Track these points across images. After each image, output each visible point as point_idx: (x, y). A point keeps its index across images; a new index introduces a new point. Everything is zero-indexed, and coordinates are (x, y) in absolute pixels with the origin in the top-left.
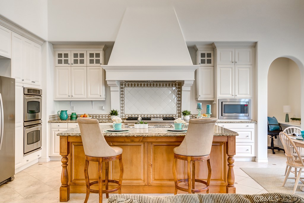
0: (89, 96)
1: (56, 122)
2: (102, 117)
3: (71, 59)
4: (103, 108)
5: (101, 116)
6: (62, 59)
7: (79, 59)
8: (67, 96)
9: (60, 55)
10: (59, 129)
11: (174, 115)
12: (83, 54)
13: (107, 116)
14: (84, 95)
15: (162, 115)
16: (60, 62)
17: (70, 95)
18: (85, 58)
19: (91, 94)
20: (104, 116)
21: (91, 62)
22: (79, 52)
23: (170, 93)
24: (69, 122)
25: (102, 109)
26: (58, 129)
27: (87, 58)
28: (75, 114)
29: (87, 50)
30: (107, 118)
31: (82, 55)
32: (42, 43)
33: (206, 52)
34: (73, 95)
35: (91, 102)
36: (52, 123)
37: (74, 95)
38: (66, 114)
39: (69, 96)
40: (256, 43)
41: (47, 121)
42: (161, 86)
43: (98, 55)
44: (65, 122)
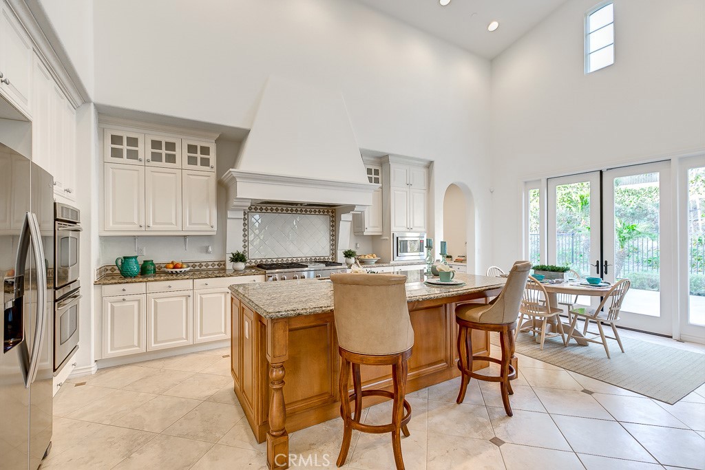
0: (187, 226)
1: (115, 283)
2: (208, 266)
3: (144, 150)
4: (210, 249)
5: (204, 264)
6: (121, 147)
7: (163, 152)
8: (136, 227)
9: (116, 139)
10: (125, 297)
11: (326, 258)
12: (174, 144)
13: (216, 263)
14: (176, 225)
15: (309, 258)
16: (116, 153)
17: (143, 224)
18: (177, 153)
19: (190, 223)
20: (210, 263)
21: (192, 161)
22: (164, 138)
23: (319, 224)
24: (150, 281)
25: (207, 251)
26: (122, 298)
27: (181, 154)
28: (153, 264)
29: (182, 137)
30: (216, 267)
31: (171, 146)
32: (79, 102)
33: (373, 168)
34: (151, 225)
35: (182, 239)
36: (103, 286)
37: (153, 224)
38: (137, 263)
39: (141, 227)
40: (431, 163)
41: (93, 283)
42: (308, 213)
43: (205, 150)
44: (141, 282)
